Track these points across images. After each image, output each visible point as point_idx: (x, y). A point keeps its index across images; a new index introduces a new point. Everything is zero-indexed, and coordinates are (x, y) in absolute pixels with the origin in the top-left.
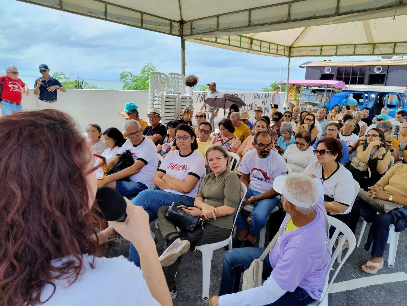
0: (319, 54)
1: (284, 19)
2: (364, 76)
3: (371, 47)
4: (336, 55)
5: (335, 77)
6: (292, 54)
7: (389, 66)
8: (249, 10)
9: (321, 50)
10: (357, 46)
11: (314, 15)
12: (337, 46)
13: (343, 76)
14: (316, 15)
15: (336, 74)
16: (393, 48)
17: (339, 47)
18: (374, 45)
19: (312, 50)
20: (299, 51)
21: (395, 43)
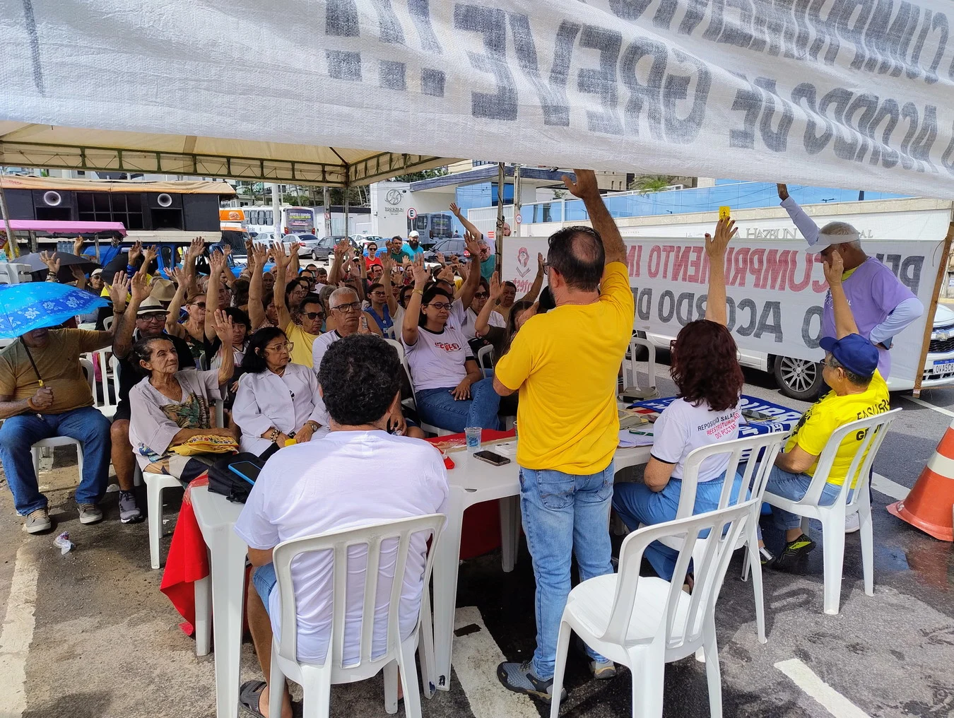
0: (81, 165)
7: (182, 194)
10: (161, 155)
13: (94, 213)
15: (77, 209)
16: (227, 166)
17: (123, 153)
18: (194, 157)
19: (57, 155)
20: (22, 153)
21: (229, 158)
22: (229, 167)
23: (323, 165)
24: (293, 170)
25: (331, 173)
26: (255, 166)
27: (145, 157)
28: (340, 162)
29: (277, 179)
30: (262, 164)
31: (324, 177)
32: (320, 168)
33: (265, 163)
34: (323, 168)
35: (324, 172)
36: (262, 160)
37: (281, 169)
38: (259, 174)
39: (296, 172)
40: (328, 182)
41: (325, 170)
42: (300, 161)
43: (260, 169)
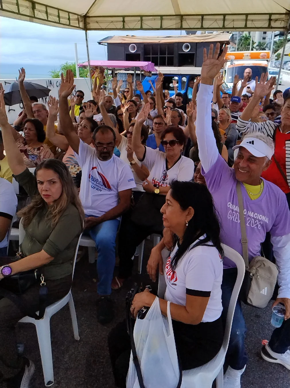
0: (122, 27)
2: (172, 56)
3: (178, 19)
4: (141, 29)
5: (142, 57)
6: (88, 26)
7: (197, 43)
9: (124, 21)
10: (163, 17)
12: (141, 16)
13: (151, 56)
15: (143, 54)
16: (201, 21)
17: (144, 18)
18: (182, 17)
19: (112, 22)
20: (97, 22)
21: (203, 16)
22: (202, 22)
23: (270, 14)
24: (246, 20)
25: (276, 20)
26: (220, 20)
27: (155, 20)
28: (284, 11)
29: (233, 28)
30: (224, 17)
31: (270, 24)
32: (267, 17)
33: (227, 17)
34: (270, 17)
35: (270, 20)
36: (225, 15)
37: (238, 20)
38: (221, 26)
39: (248, 22)
40: (272, 28)
41: (272, 18)
42: (253, 13)
43: (223, 22)
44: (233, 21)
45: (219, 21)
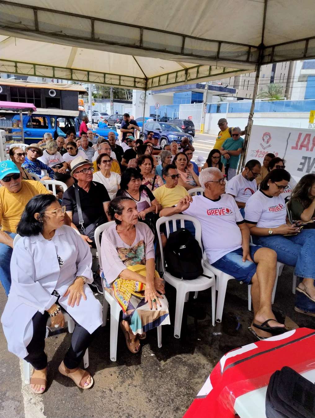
0: (15, 72)
1: (136, 44)
3: (68, 71)
4: (35, 75)
5: (8, 97)
8: (93, 18)
9: (16, 66)
10: (55, 68)
11: (164, 49)
14: (167, 50)
15: (10, 95)
17: (36, 66)
18: (71, 70)
21: (88, 72)
22: (88, 77)
23: (135, 78)
25: (139, 82)
27: (47, 69)
28: (143, 77)
29: (112, 84)
30: (105, 75)
31: (135, 85)
32: (133, 79)
33: (107, 75)
37: (114, 79)
38: (103, 82)
39: (121, 81)
40: (137, 87)
41: (136, 80)
42: (124, 75)
43: (104, 78)
44: (111, 79)
45: (101, 77)
